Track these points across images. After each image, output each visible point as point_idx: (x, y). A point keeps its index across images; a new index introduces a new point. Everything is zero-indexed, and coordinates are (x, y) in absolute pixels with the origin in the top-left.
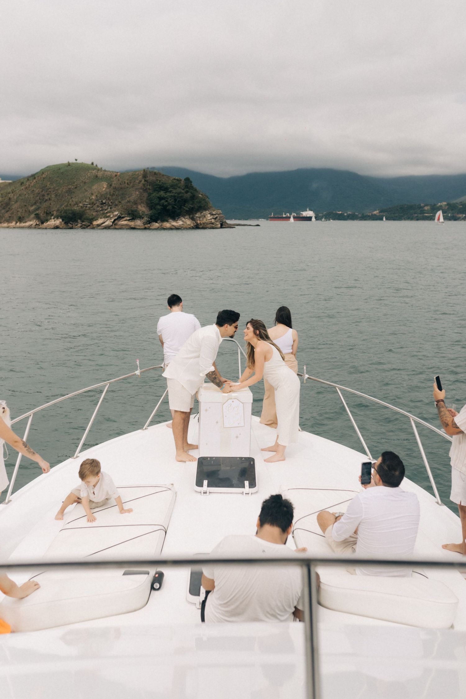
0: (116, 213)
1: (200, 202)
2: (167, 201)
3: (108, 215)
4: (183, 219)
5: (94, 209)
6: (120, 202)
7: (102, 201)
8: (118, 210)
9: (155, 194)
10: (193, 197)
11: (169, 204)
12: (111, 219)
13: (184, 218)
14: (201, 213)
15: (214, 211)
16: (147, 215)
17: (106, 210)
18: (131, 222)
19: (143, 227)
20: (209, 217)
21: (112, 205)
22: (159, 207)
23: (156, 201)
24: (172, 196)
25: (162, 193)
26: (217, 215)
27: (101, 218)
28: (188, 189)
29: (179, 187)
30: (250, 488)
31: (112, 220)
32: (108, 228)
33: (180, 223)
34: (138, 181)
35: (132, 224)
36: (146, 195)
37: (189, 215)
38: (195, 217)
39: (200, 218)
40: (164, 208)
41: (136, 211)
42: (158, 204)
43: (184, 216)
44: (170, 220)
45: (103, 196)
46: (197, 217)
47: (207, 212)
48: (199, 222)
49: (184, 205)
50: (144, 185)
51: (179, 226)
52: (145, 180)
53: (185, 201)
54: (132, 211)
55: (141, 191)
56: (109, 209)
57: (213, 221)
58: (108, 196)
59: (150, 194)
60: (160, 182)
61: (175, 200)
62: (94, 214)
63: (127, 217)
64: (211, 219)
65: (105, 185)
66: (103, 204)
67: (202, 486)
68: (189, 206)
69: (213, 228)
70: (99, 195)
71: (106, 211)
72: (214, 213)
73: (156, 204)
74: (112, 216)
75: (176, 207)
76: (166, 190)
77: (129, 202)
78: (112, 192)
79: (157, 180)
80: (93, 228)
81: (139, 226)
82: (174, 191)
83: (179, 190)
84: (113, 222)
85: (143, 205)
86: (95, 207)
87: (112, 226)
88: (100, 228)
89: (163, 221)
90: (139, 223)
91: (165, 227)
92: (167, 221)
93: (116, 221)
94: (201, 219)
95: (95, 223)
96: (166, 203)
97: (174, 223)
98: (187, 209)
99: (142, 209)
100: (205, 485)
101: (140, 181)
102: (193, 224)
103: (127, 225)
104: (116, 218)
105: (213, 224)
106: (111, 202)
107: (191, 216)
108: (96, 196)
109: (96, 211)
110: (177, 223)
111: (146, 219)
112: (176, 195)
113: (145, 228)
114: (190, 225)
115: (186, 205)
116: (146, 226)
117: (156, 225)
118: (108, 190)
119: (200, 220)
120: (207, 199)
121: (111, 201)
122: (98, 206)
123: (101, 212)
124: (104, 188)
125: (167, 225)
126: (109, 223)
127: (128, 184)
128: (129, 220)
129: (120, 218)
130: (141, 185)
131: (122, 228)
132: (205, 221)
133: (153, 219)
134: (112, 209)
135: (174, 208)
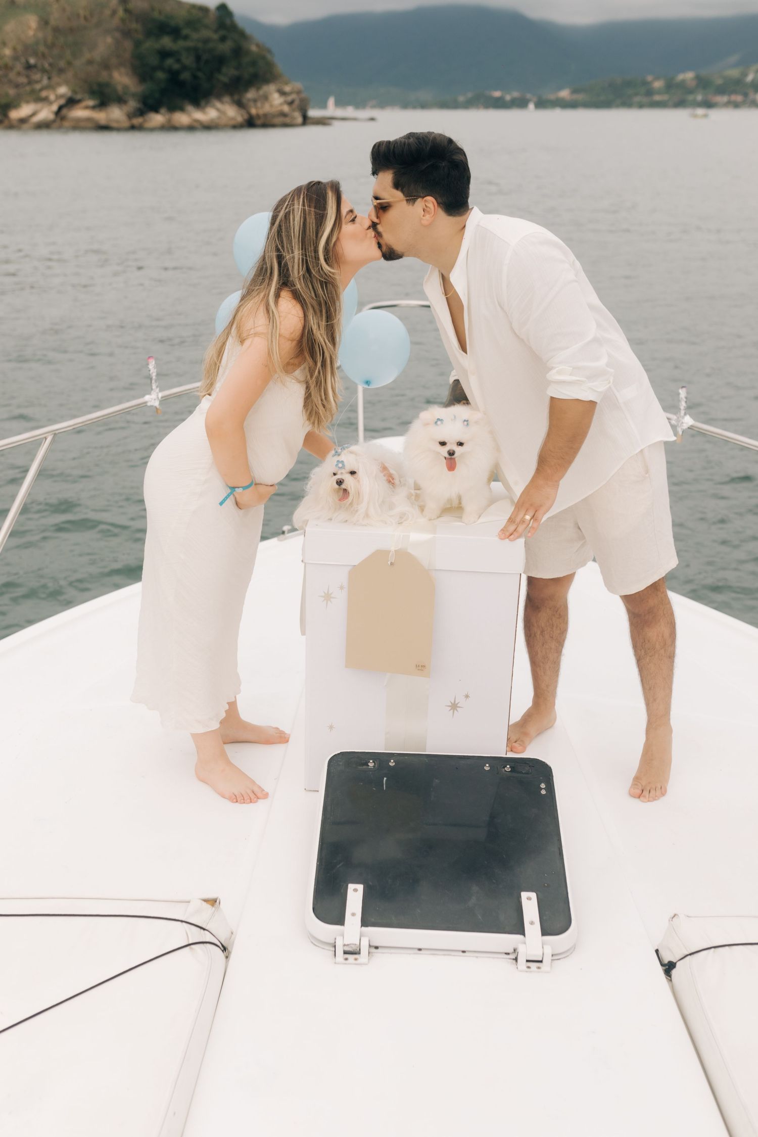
0: (63, 90)
1: (254, 63)
2: (178, 61)
3: (44, 94)
4: (218, 105)
5: (10, 81)
6: (69, 63)
7: (27, 62)
8: (67, 83)
9: (150, 45)
10: (238, 52)
11: (185, 68)
12: (51, 103)
13: (222, 103)
14: (258, 89)
15: (286, 84)
16: (134, 95)
17: (37, 82)
18: (100, 110)
19: (126, 124)
20: (277, 100)
21: (55, 71)
22: (161, 75)
23: (154, 61)
24: (188, 49)
25: (166, 42)
26: (293, 96)
27: (28, 102)
28: (222, 32)
29: (206, 27)
30: (544, 933)
31: (55, 107)
32: (44, 126)
33: (210, 114)
34: (108, 12)
35: (101, 116)
36: (128, 45)
37: (231, 95)
38: (244, 101)
39: (255, 101)
40: (174, 76)
41: (107, 85)
42: (161, 68)
43: (219, 97)
44: (190, 108)
45: (29, 49)
46: (249, 100)
47: (271, 89)
48: (253, 111)
49: (219, 70)
50: (123, 20)
51: (212, 120)
52: (127, 11)
53: (221, 61)
54: (100, 85)
55: (118, 35)
56: (45, 81)
57: (286, 108)
58: (42, 48)
59: (138, 44)
60: (160, 12)
61: (198, 58)
62: (12, 92)
63: (90, 98)
64: (281, 104)
65: (32, 21)
66: (29, 67)
67: (339, 920)
68: (228, 73)
69: (285, 125)
70: (20, 48)
71: (38, 87)
72: (287, 89)
73: (154, 69)
74: (52, 97)
75: (200, 74)
76: (175, 32)
77: (90, 62)
78: (50, 39)
79: (153, 9)
80: (11, 127)
81: (117, 121)
82: (195, 36)
83: (206, 33)
84: (58, 113)
85: (123, 70)
86: (12, 75)
87: (54, 121)
88: (25, 126)
89: (174, 108)
90: (116, 113)
91: (177, 125)
92: (182, 109)
93: (64, 111)
94: (259, 104)
95: (15, 114)
96: (176, 66)
97: (199, 115)
98: (224, 79)
99: (123, 79)
100: (353, 914)
101: (114, 12)
102: (242, 116)
103: (89, 120)
104: (62, 101)
105: (284, 115)
106: (51, 65)
107: (236, 97)
108: (14, 49)
109: (17, 86)
110: (205, 113)
111: (132, 104)
112: (200, 45)
113: (133, 128)
114: (233, 119)
115: (224, 70)
116: (137, 121)
117: (157, 119)
118: (40, 35)
119: (256, 108)
120: (269, 56)
121: (51, 60)
122: (19, 74)
123: (28, 88)
124: (30, 28)
125: (182, 118)
126: (46, 113)
127: (86, 18)
128: (94, 108)
129: (71, 102)
130: (116, 22)
131: (79, 126)
132: (266, 108)
133: (149, 105)
134: (55, 79)
135: (195, 77)
